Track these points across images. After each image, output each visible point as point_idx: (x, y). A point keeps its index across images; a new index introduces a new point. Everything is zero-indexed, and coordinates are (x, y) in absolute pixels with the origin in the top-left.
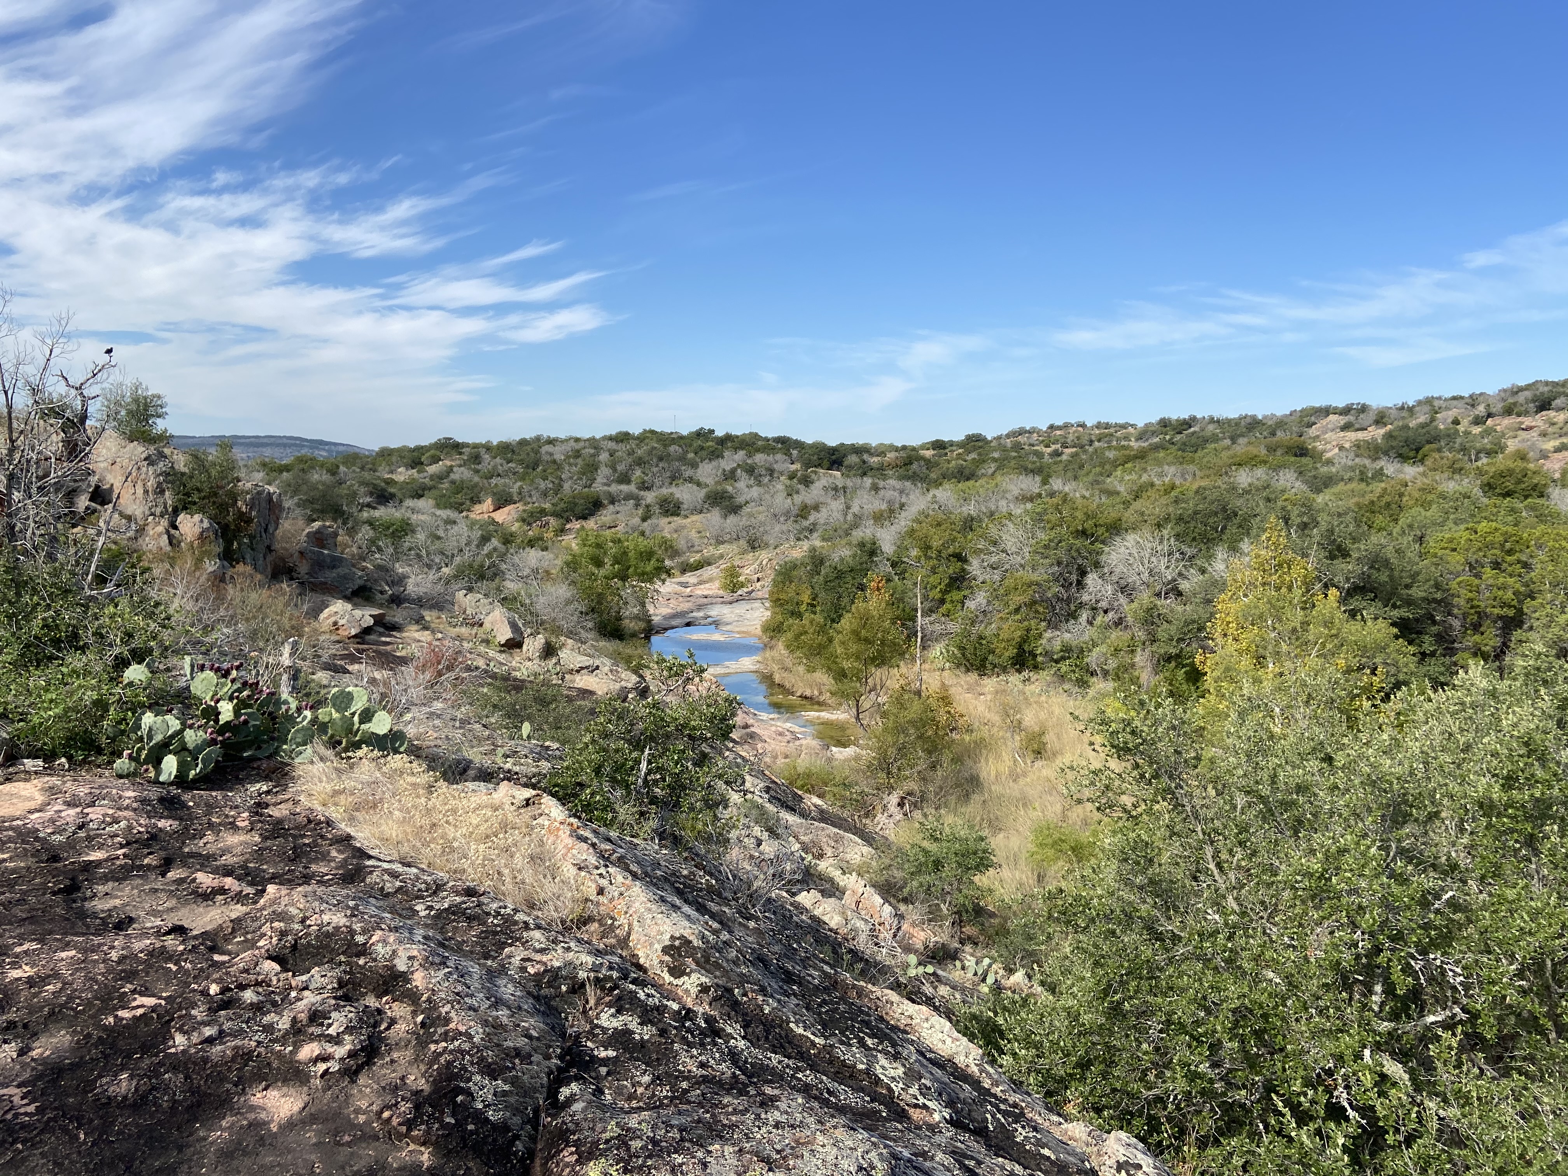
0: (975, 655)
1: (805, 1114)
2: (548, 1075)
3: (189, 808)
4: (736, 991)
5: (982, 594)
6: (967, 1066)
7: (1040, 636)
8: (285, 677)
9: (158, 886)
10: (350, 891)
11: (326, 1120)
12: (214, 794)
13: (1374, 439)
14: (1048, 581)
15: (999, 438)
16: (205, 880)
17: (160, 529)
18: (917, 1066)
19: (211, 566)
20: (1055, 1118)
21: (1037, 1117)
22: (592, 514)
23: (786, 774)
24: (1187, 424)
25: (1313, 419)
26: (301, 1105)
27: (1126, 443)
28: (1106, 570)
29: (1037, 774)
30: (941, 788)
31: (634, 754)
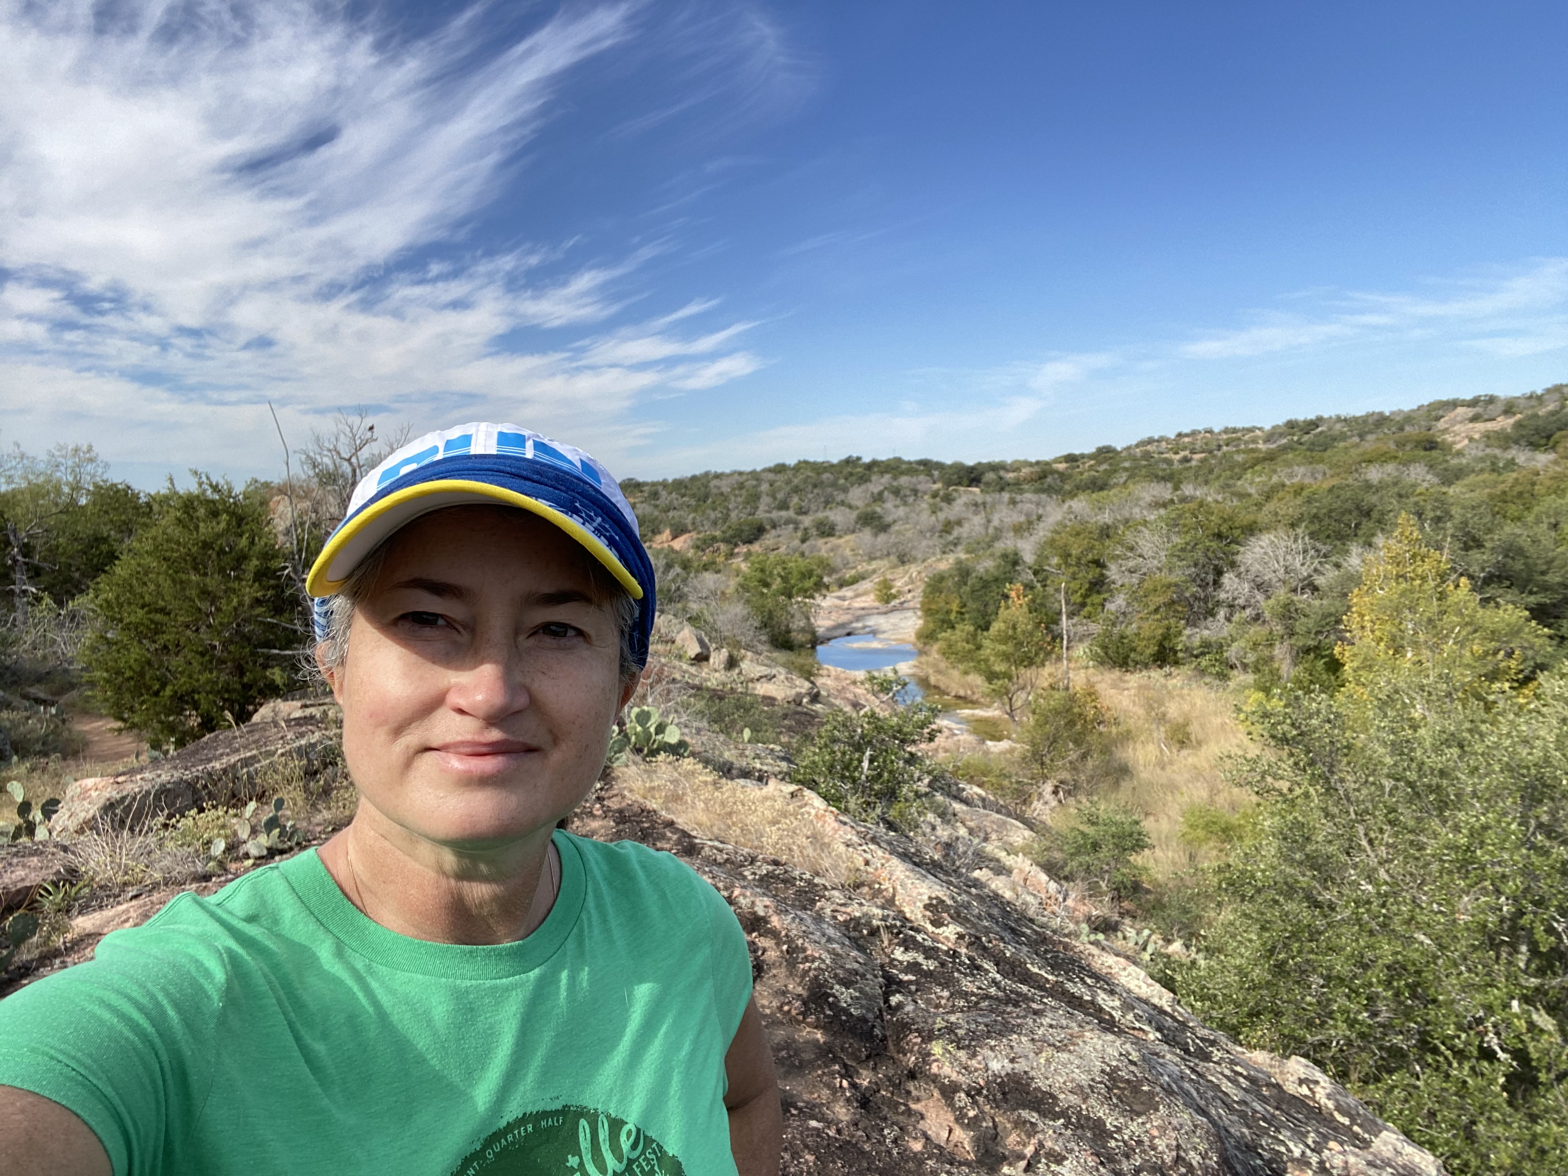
0: (1118, 653)
2: (880, 988)
4: (984, 938)
5: (1122, 596)
6: (1163, 1005)
7: (1180, 633)
13: (1503, 429)
14: (1186, 582)
15: (1128, 448)
18: (1129, 1001)
20: (1239, 1048)
21: (1225, 1046)
22: (757, 538)
24: (1314, 424)
25: (1441, 413)
27: (1254, 446)
28: (1242, 569)
29: (1183, 762)
30: (1092, 777)
31: (857, 755)
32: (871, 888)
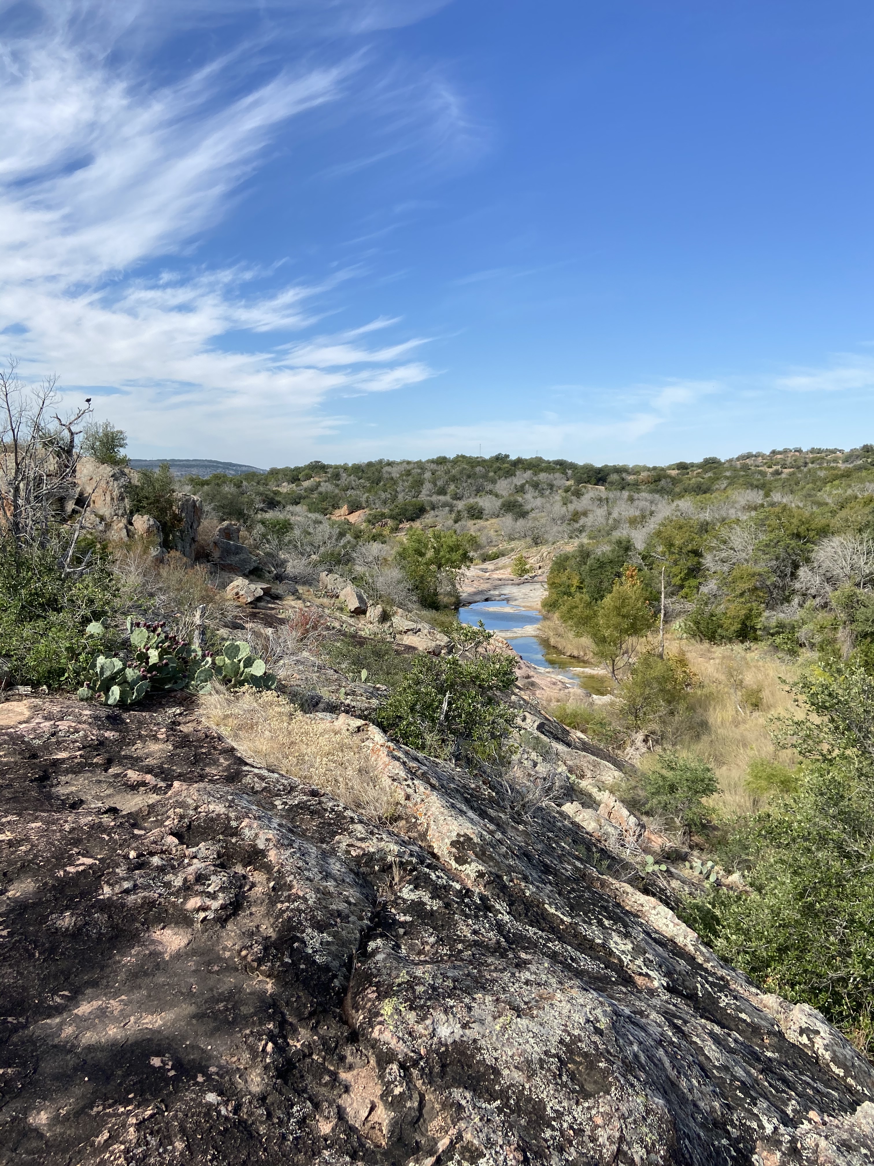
0: (708, 628)
1: (549, 976)
2: (361, 932)
3: (127, 724)
4: (505, 877)
5: (714, 581)
6: (685, 945)
7: (760, 615)
8: (197, 632)
9: (102, 778)
10: (230, 788)
11: (202, 954)
12: (144, 714)
14: (768, 572)
15: (731, 461)
16: (133, 775)
17: (121, 525)
18: (643, 944)
19: (154, 552)
20: (754, 990)
21: (739, 988)
22: (418, 517)
23: (558, 714)
26: (186, 942)
27: (835, 465)
28: (815, 564)
29: (755, 722)
30: (677, 729)
31: (440, 697)
32: (407, 822)
